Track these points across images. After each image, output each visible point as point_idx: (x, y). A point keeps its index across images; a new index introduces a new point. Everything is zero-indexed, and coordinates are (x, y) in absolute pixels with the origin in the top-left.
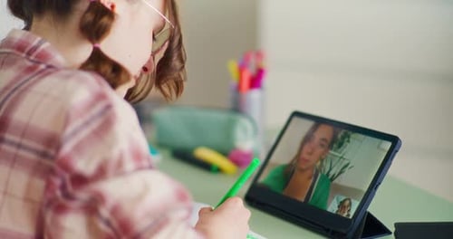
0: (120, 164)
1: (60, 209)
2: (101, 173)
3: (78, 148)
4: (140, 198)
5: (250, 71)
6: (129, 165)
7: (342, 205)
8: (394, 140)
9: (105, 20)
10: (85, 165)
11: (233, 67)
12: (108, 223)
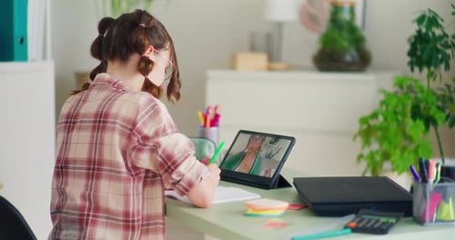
0: (164, 130)
1: (140, 150)
2: (157, 134)
3: (144, 124)
4: (176, 145)
5: (210, 117)
6: (169, 131)
7: (266, 172)
8: (293, 139)
9: (151, 66)
10: (148, 131)
11: (200, 114)
12: (161, 157)
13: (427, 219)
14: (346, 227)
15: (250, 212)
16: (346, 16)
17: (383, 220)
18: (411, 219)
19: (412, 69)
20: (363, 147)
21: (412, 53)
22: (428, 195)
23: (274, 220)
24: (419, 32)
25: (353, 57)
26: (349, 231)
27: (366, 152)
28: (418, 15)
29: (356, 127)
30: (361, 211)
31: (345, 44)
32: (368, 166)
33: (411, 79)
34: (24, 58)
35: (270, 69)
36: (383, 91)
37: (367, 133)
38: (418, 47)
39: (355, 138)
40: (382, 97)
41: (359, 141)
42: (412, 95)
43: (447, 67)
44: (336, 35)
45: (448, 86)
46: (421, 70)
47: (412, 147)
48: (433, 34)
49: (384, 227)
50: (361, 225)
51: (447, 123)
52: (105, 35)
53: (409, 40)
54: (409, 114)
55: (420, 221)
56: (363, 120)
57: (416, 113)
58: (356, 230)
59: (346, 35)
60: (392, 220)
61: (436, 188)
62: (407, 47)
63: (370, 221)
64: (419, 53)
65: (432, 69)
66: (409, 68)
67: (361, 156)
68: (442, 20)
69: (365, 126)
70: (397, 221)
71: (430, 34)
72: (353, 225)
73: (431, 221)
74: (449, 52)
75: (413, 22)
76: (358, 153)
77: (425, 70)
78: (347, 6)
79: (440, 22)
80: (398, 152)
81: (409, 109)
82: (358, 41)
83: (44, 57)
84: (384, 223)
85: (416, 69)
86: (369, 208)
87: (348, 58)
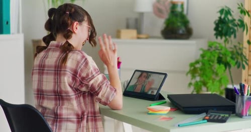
13: (244, 115)
14: (204, 119)
15: (150, 112)
16: (179, 9)
17: (222, 115)
18: (235, 115)
19: (217, 38)
20: (192, 79)
21: (216, 29)
22: (245, 102)
23: (164, 116)
24: (220, 18)
25: (183, 31)
26: (206, 121)
27: (193, 81)
28: (220, 9)
29: (188, 69)
30: (209, 111)
31: (179, 24)
32: (195, 89)
33: (217, 43)
34: (8, 32)
35: (138, 38)
36: (201, 49)
37: (194, 71)
38: (220, 25)
39: (187, 74)
40: (201, 52)
41: (189, 75)
42: (217, 51)
43: (235, 37)
44: (174, 19)
45: (235, 46)
46: (221, 38)
47: (218, 79)
48: (228, 19)
49: (224, 119)
50: (211, 118)
51: (236, 66)
52: (52, 18)
53: (215, 22)
54: (216, 61)
55: (240, 116)
56: (192, 65)
57: (220, 61)
58: (209, 121)
59: (179, 19)
60: (227, 115)
61: (248, 98)
62: (214, 26)
63: (215, 116)
64: (220, 29)
65: (227, 37)
66: (215, 37)
67: (190, 84)
68: (233, 12)
69: (192, 68)
70: (229, 116)
71: (226, 19)
72: (207, 118)
73: (246, 116)
74: (236, 28)
75: (218, 12)
76: (189, 82)
77: (224, 38)
78: (179, 4)
79: (232, 13)
80: (211, 81)
81: (216, 59)
82: (186, 23)
83: (18, 32)
84: (223, 117)
85: (219, 38)
86: (213, 109)
87: (181, 32)
